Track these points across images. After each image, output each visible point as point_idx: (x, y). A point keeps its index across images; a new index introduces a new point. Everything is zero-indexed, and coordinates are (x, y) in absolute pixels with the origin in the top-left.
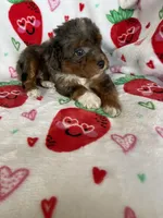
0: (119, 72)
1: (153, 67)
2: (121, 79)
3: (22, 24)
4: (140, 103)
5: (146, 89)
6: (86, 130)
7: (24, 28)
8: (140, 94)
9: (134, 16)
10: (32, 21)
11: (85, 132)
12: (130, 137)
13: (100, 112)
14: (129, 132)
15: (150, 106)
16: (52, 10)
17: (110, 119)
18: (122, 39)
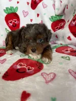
0: (55, 44)
1: (70, 40)
2: (55, 46)
3: (11, 22)
4: (62, 57)
5: (67, 51)
6: (29, 70)
7: (11, 24)
8: (63, 53)
9: (63, 18)
10: (15, 21)
11: (27, 71)
12: (52, 75)
13: (40, 61)
14: (53, 72)
15: (68, 58)
16: (25, 17)
17: (44, 65)
18: (57, 28)
